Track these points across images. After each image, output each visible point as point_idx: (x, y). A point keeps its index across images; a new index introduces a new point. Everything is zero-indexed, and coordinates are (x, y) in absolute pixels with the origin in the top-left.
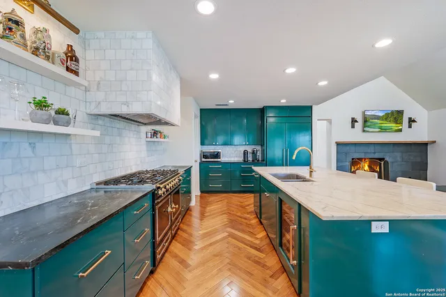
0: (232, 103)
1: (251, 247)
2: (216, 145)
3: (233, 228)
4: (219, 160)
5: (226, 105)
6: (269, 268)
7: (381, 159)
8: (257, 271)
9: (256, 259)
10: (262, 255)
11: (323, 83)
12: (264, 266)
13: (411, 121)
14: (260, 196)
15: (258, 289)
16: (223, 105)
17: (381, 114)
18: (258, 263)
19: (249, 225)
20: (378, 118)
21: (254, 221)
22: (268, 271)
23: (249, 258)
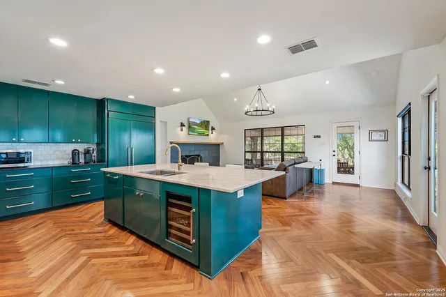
0: (59, 84)
1: (128, 256)
2: (19, 142)
3: (89, 248)
4: (26, 165)
5: (46, 85)
6: (159, 264)
7: (198, 156)
8: (149, 272)
9: (141, 263)
10: (145, 257)
11: (176, 90)
12: (153, 265)
13: (213, 129)
14: (123, 199)
15: (161, 286)
16: (39, 83)
17: (198, 122)
18: (146, 265)
19: (110, 238)
20: (196, 124)
21: (114, 231)
22: (160, 267)
23: (133, 267)
